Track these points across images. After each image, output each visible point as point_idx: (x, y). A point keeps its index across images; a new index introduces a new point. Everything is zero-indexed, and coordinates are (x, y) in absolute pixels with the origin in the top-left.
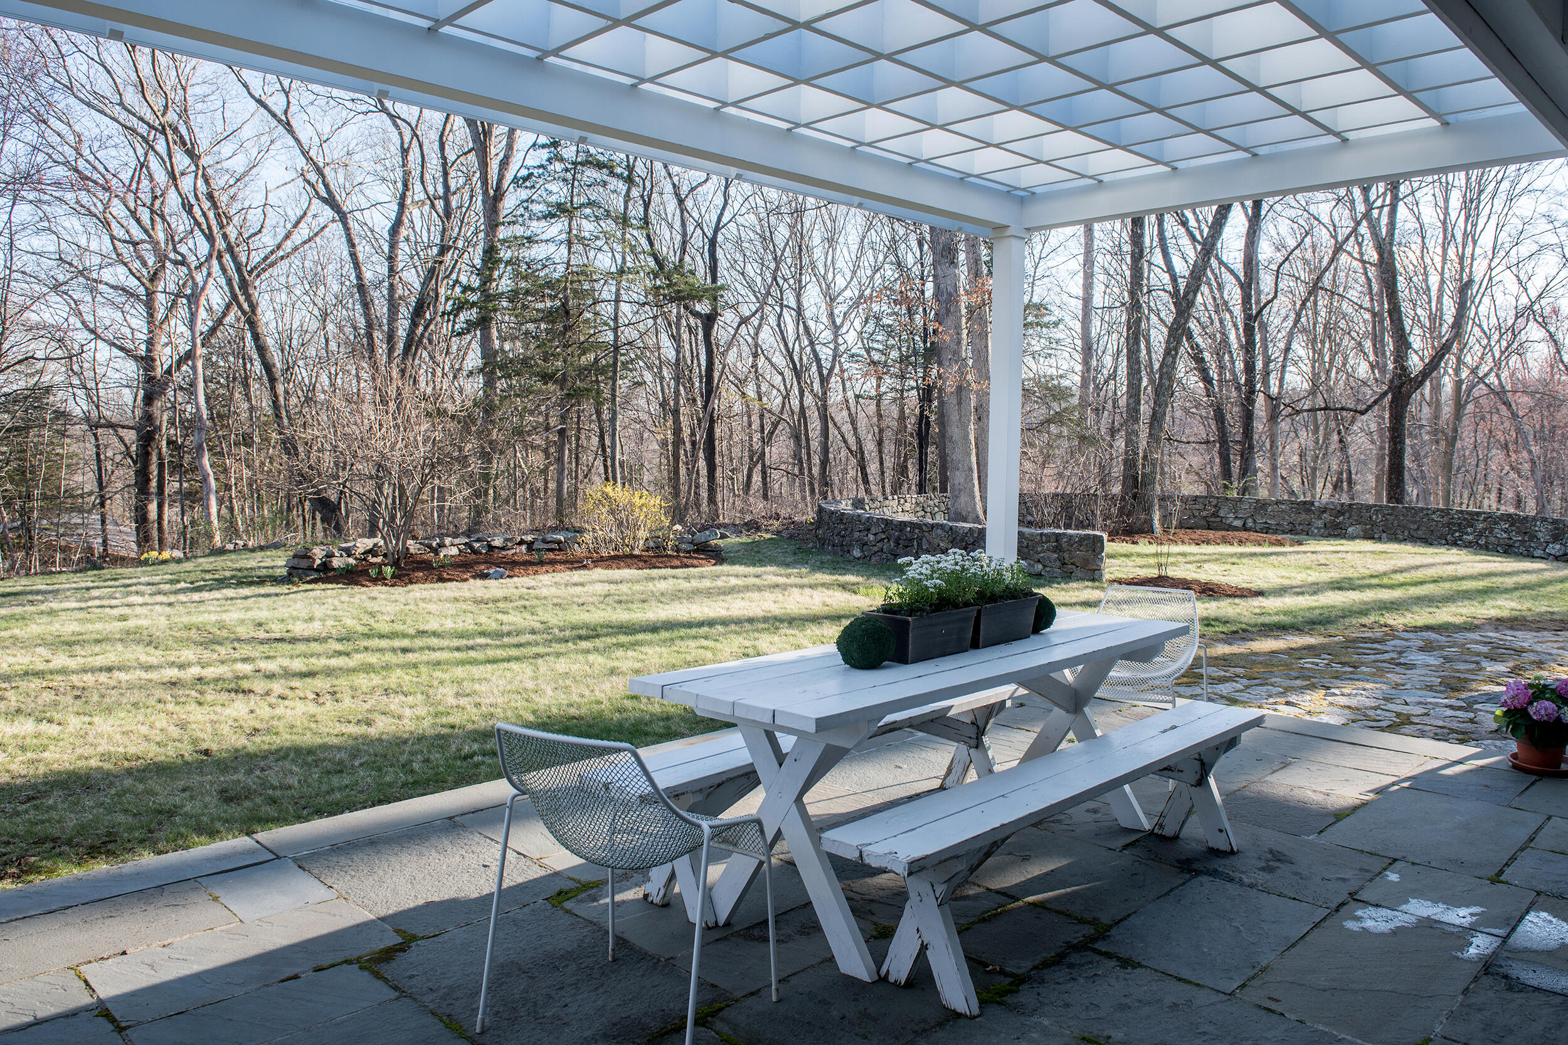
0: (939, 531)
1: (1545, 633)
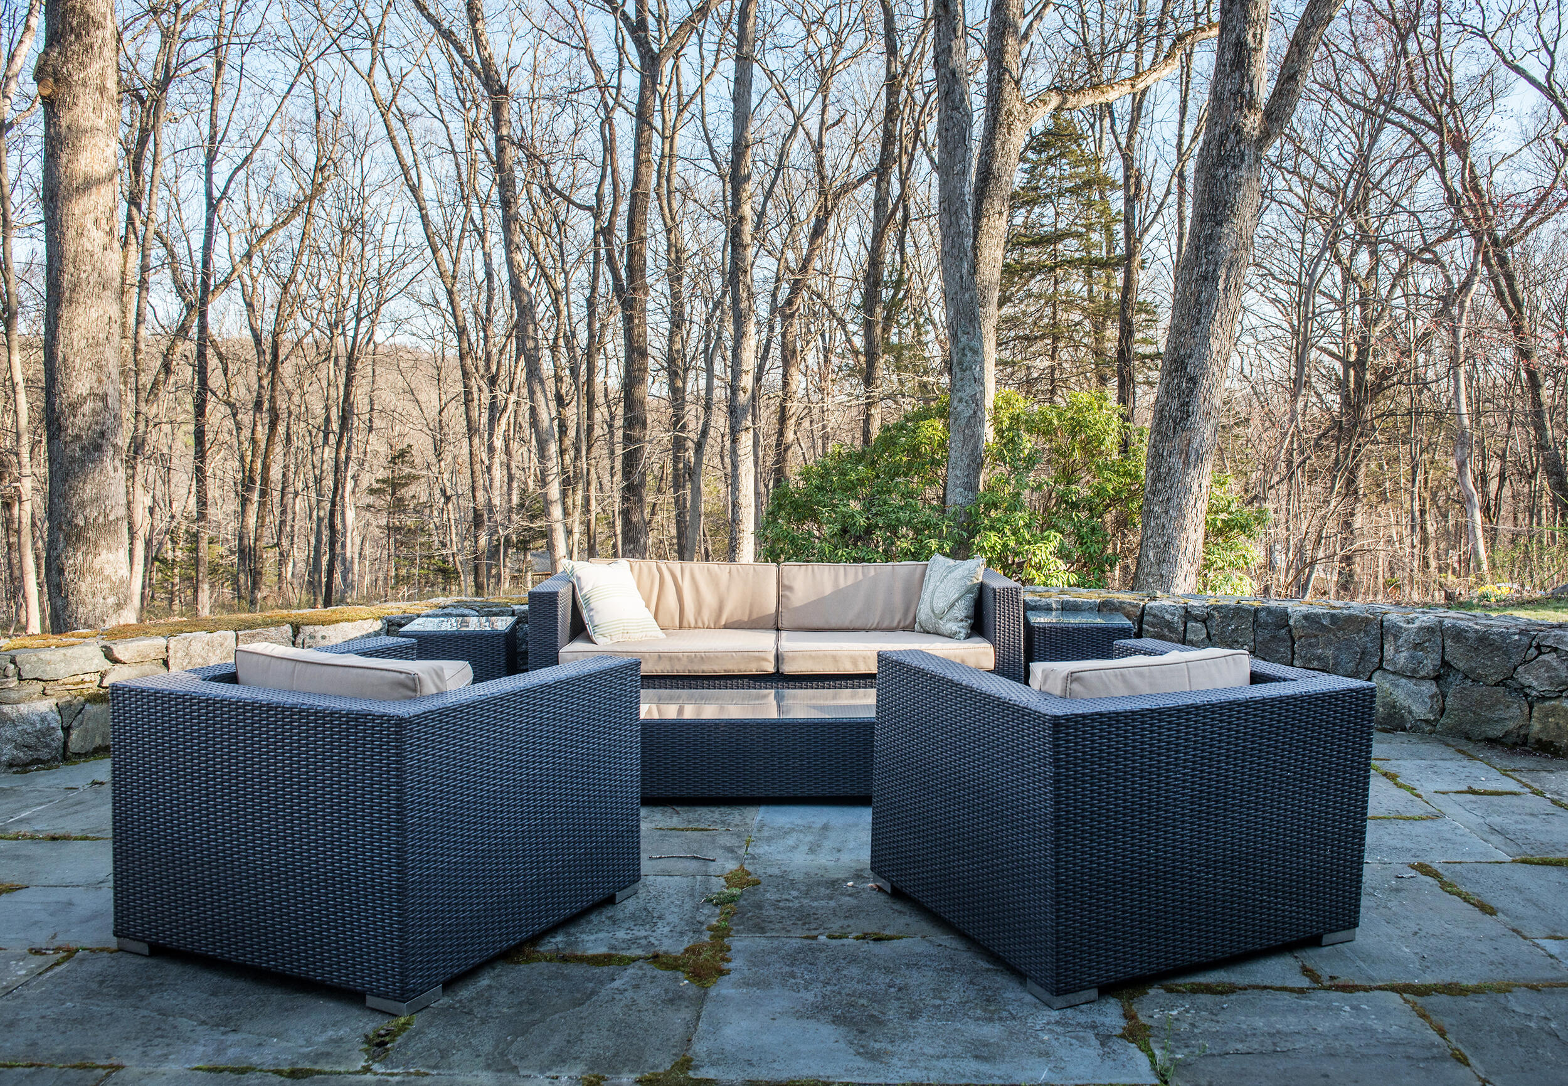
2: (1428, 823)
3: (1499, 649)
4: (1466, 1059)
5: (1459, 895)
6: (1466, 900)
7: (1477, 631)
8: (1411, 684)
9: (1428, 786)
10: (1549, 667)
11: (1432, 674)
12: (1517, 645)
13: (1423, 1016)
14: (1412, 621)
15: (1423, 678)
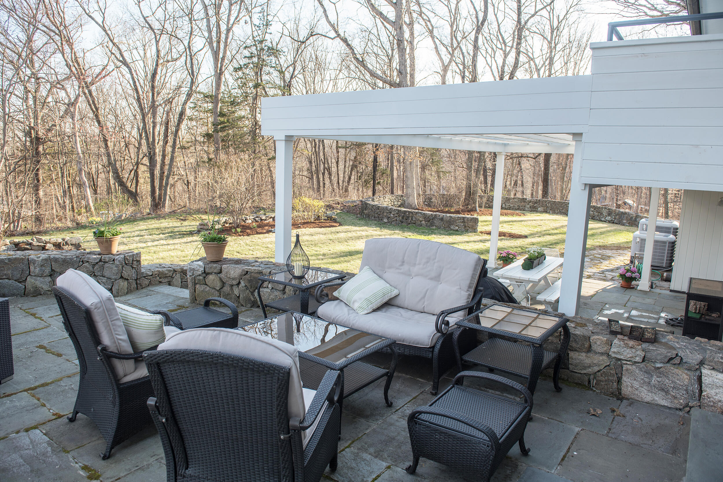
0: (420, 215)
1: (614, 251)
2: (44, 330)
3: (70, 263)
4: (45, 405)
5: (51, 353)
6: (53, 354)
7: (62, 258)
8: (41, 279)
9: (45, 316)
10: (86, 267)
11: (49, 275)
12: (76, 261)
13: (33, 396)
14: (39, 257)
15: (46, 276)
